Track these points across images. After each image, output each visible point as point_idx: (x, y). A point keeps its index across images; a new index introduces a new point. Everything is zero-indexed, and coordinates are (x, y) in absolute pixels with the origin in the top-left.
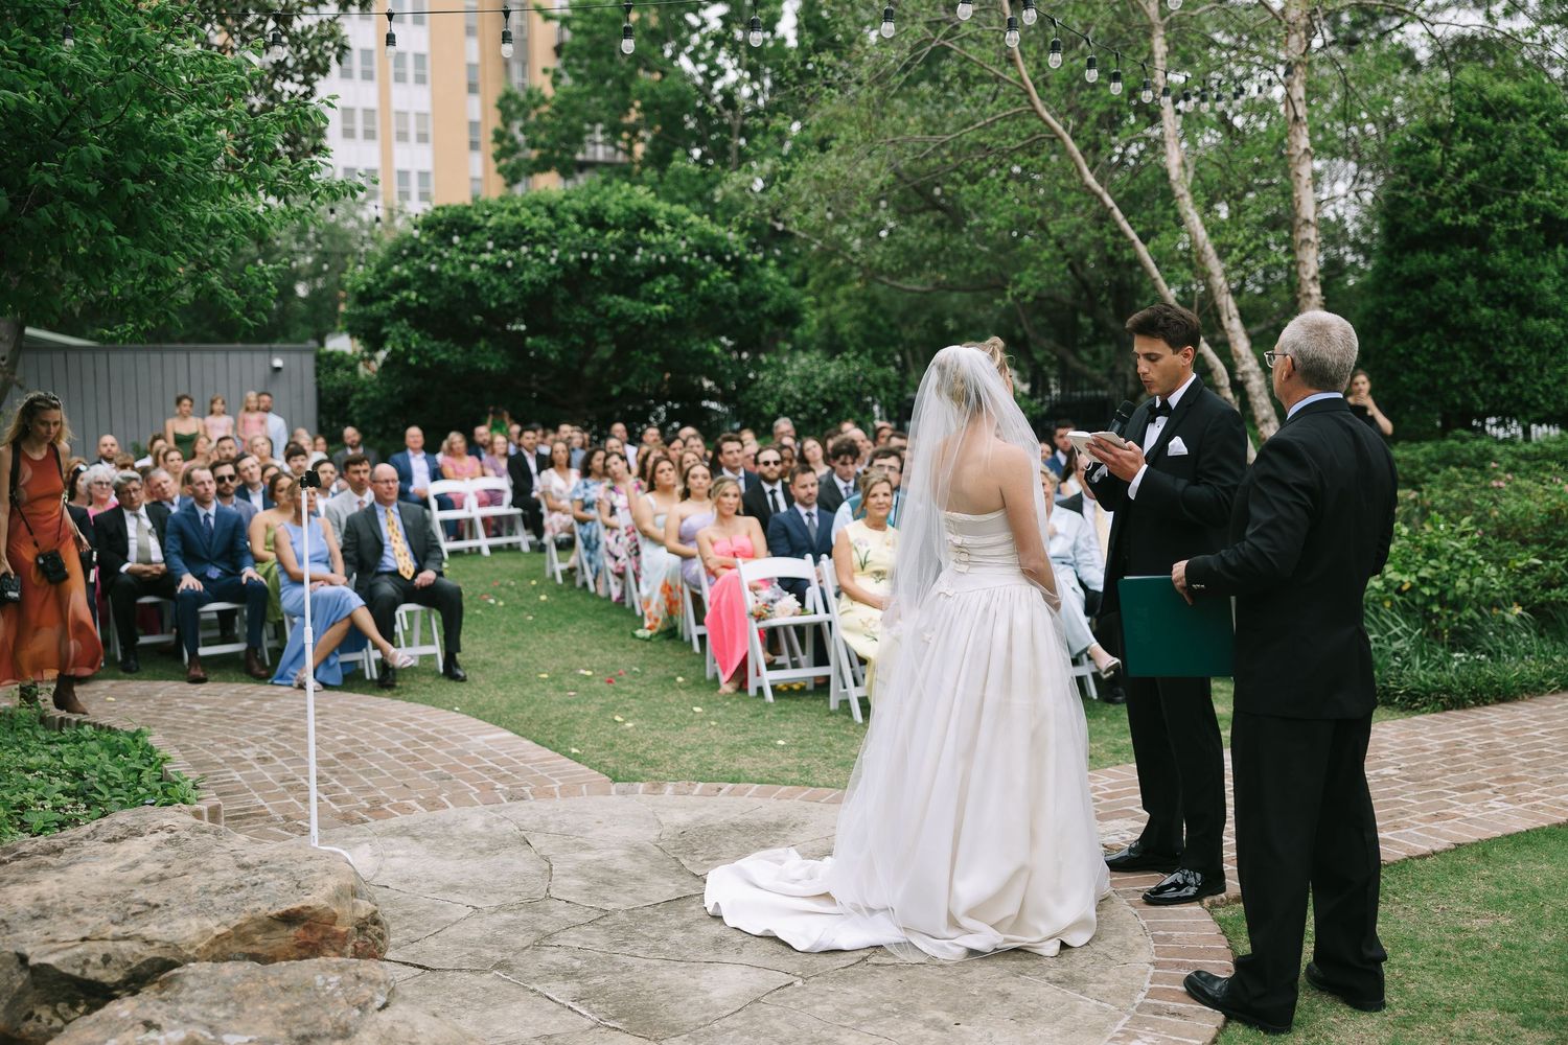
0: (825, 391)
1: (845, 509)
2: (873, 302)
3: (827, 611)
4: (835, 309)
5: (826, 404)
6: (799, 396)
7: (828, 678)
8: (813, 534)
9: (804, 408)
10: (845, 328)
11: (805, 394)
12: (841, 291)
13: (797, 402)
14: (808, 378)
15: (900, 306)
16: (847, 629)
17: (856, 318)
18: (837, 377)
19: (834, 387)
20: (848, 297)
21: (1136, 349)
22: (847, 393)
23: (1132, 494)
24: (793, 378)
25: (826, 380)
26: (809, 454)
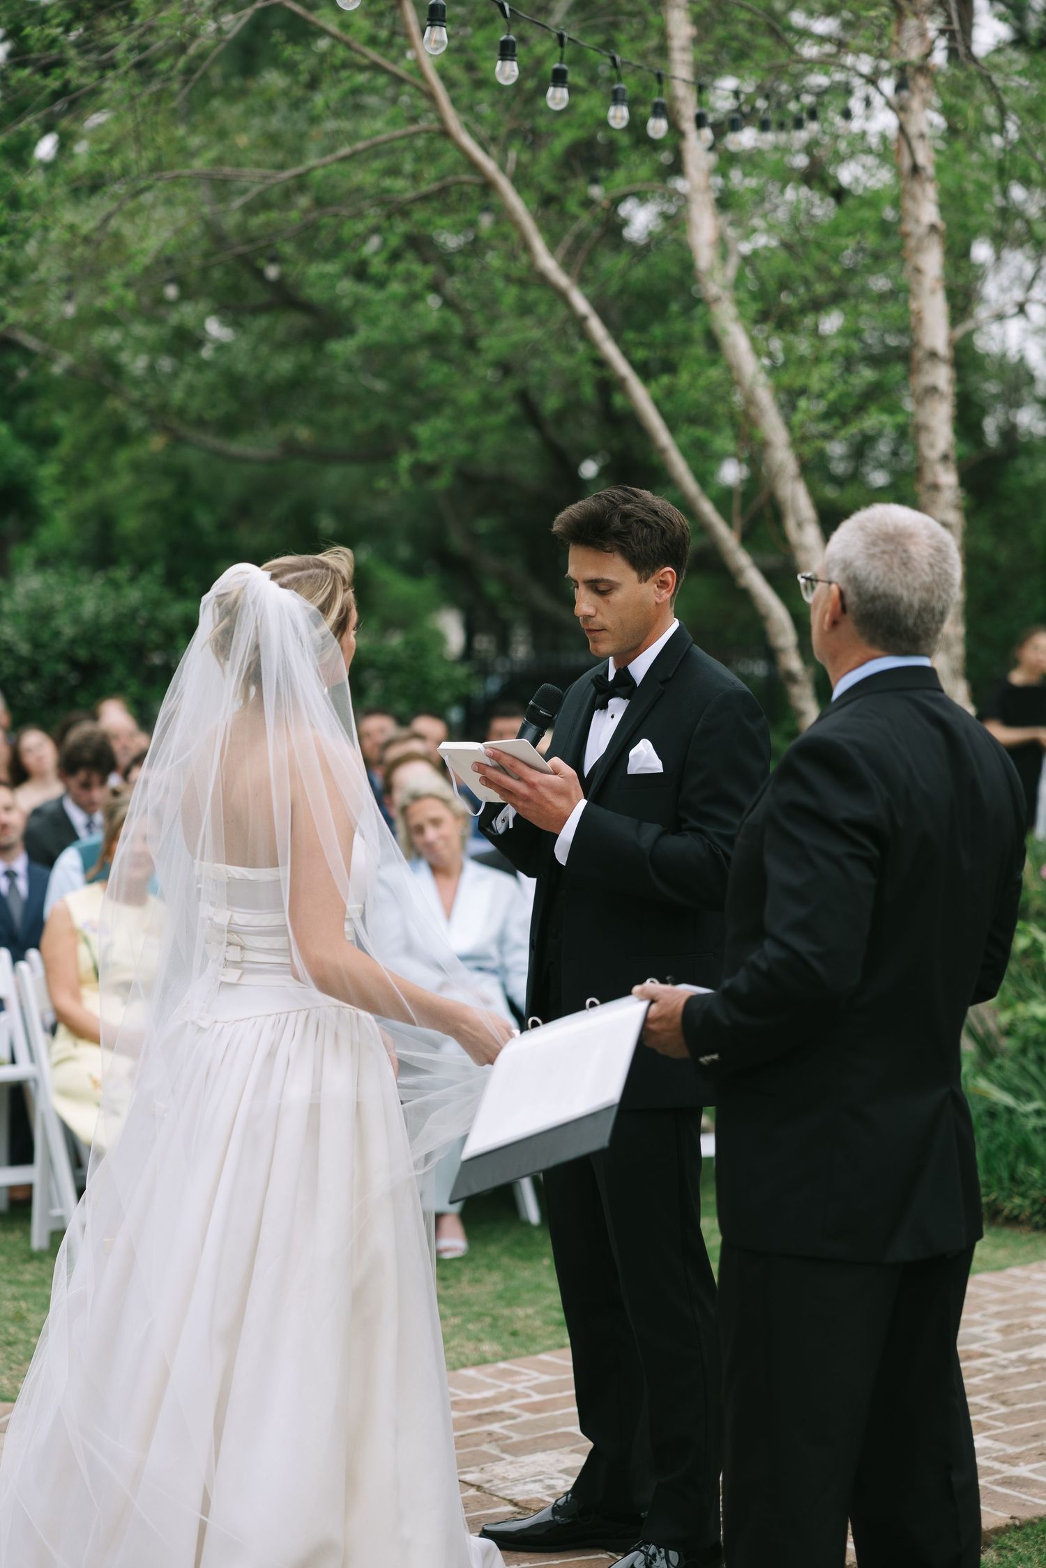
0: (73, 642)
1: (69, 860)
2: (183, 479)
3: (32, 1058)
4: (112, 488)
5: (75, 664)
6: (24, 648)
7: (29, 1188)
8: (17, 911)
9: (35, 672)
10: (130, 524)
11: (37, 644)
12: (123, 457)
13: (21, 660)
14: (41, 615)
15: (233, 487)
16: (65, 1093)
17: (149, 506)
18: (97, 616)
19: (91, 634)
20: (136, 467)
21: (572, 571)
22: (117, 646)
23: (561, 852)
24: (15, 615)
25: (76, 620)
26: (30, 760)
